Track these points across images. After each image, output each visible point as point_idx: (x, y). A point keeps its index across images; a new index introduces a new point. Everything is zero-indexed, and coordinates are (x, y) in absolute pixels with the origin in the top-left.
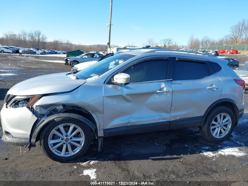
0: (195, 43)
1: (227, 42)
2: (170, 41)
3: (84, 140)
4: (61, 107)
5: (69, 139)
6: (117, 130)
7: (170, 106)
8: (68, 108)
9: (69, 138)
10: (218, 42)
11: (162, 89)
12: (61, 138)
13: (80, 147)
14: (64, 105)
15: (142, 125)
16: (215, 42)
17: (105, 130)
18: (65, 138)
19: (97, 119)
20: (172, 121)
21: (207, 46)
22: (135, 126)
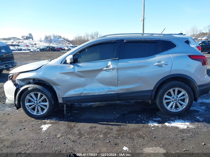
3: (49, 104)
4: (32, 81)
7: (116, 81)
8: (36, 81)
9: (38, 102)
11: (109, 67)
12: (33, 102)
13: (46, 109)
17: (63, 98)
18: (36, 102)
19: (57, 90)
20: (120, 93)
22: (87, 96)
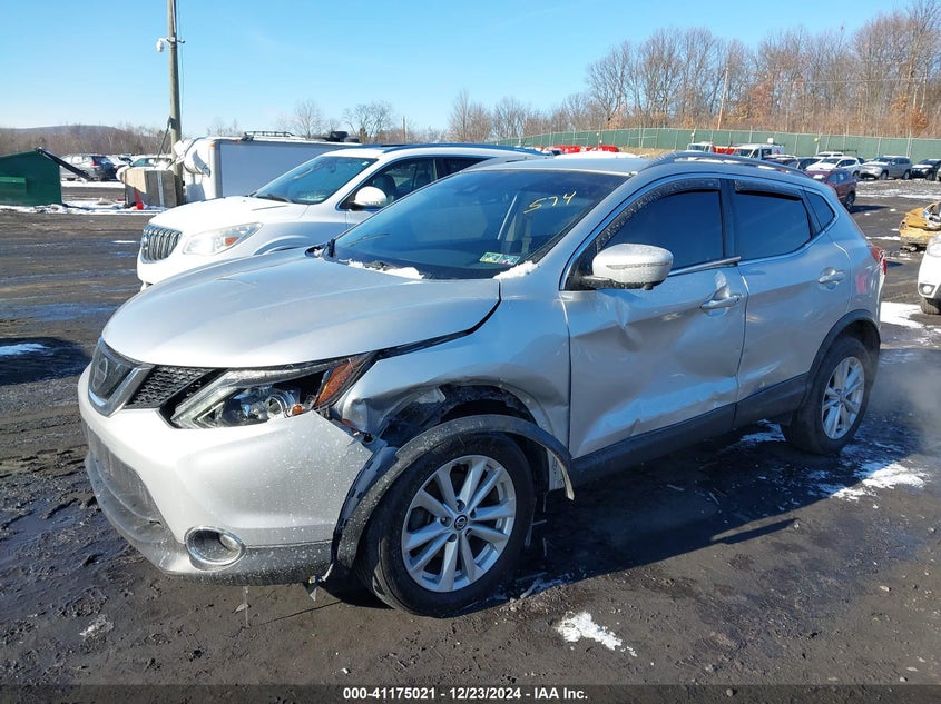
0: (474, 123)
1: (577, 118)
2: (383, 113)
3: (514, 511)
4: (440, 397)
5: (469, 518)
6: (604, 458)
7: (737, 351)
8: (464, 397)
9: (468, 514)
10: (549, 118)
11: (720, 295)
12: (438, 520)
13: (498, 539)
14: (448, 388)
15: (672, 427)
16: (541, 117)
18: (456, 516)
21: (514, 134)
22: (651, 435)
